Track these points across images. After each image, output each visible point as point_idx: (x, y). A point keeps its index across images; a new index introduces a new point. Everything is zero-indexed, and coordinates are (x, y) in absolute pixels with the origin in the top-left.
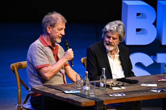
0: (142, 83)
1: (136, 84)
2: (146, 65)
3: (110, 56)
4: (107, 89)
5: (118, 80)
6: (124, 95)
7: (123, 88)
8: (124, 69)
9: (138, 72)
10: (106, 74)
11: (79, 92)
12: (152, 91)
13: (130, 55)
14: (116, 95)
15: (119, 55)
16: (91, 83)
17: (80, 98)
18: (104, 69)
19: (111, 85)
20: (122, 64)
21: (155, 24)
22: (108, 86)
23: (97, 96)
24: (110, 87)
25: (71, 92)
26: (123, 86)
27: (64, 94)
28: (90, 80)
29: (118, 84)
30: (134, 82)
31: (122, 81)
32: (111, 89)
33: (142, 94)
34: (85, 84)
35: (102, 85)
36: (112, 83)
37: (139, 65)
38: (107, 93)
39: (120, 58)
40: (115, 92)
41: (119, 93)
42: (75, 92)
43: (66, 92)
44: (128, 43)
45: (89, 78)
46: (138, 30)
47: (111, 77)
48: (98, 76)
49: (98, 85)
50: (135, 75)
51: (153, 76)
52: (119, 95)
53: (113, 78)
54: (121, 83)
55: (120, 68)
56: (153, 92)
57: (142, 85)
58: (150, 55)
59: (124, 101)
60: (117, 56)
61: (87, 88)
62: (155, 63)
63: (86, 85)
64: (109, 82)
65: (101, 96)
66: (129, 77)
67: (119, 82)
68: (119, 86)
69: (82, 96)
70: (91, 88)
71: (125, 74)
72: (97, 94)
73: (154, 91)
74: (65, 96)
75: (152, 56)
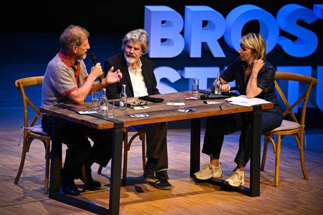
0: (168, 102)
1: (161, 103)
2: (173, 81)
3: (131, 71)
4: (128, 109)
5: (140, 98)
6: (147, 115)
7: (146, 107)
8: (147, 86)
9: (163, 89)
10: (126, 92)
11: (95, 112)
12: (179, 110)
13: (155, 70)
14: (138, 116)
15: (141, 70)
16: (109, 102)
17: (97, 120)
18: (125, 86)
19: (132, 104)
20: (145, 80)
21: (182, 33)
22: (129, 105)
23: (116, 117)
24: (132, 107)
25: (87, 112)
26: (146, 105)
27: (78, 115)
28: (109, 98)
29: (141, 103)
30: (159, 100)
31: (145, 100)
32: (132, 108)
33: (168, 114)
34: (102, 104)
35: (122, 104)
36: (134, 103)
37: (164, 80)
38: (128, 114)
39: (143, 73)
40: (137, 112)
41: (142, 113)
42: (91, 112)
43: (81, 113)
44: (151, 56)
45: (107, 96)
46: (163, 40)
47: (133, 95)
48: (118, 94)
49: (117, 105)
50: (160, 92)
51: (181, 93)
52: (142, 116)
53: (135, 96)
54: (144, 102)
55: (143, 84)
56: (180, 112)
57: (168, 104)
58: (176, 69)
59: (147, 122)
60: (139, 70)
61: (105, 108)
62: (183, 78)
63: (104, 104)
64: (130, 101)
65: (121, 117)
66: (153, 94)
67: (141, 100)
68: (142, 106)
69: (99, 117)
70: (109, 108)
71: (148, 91)
72: (116, 115)
73: (181, 110)
74: (80, 118)
75: (179, 71)
